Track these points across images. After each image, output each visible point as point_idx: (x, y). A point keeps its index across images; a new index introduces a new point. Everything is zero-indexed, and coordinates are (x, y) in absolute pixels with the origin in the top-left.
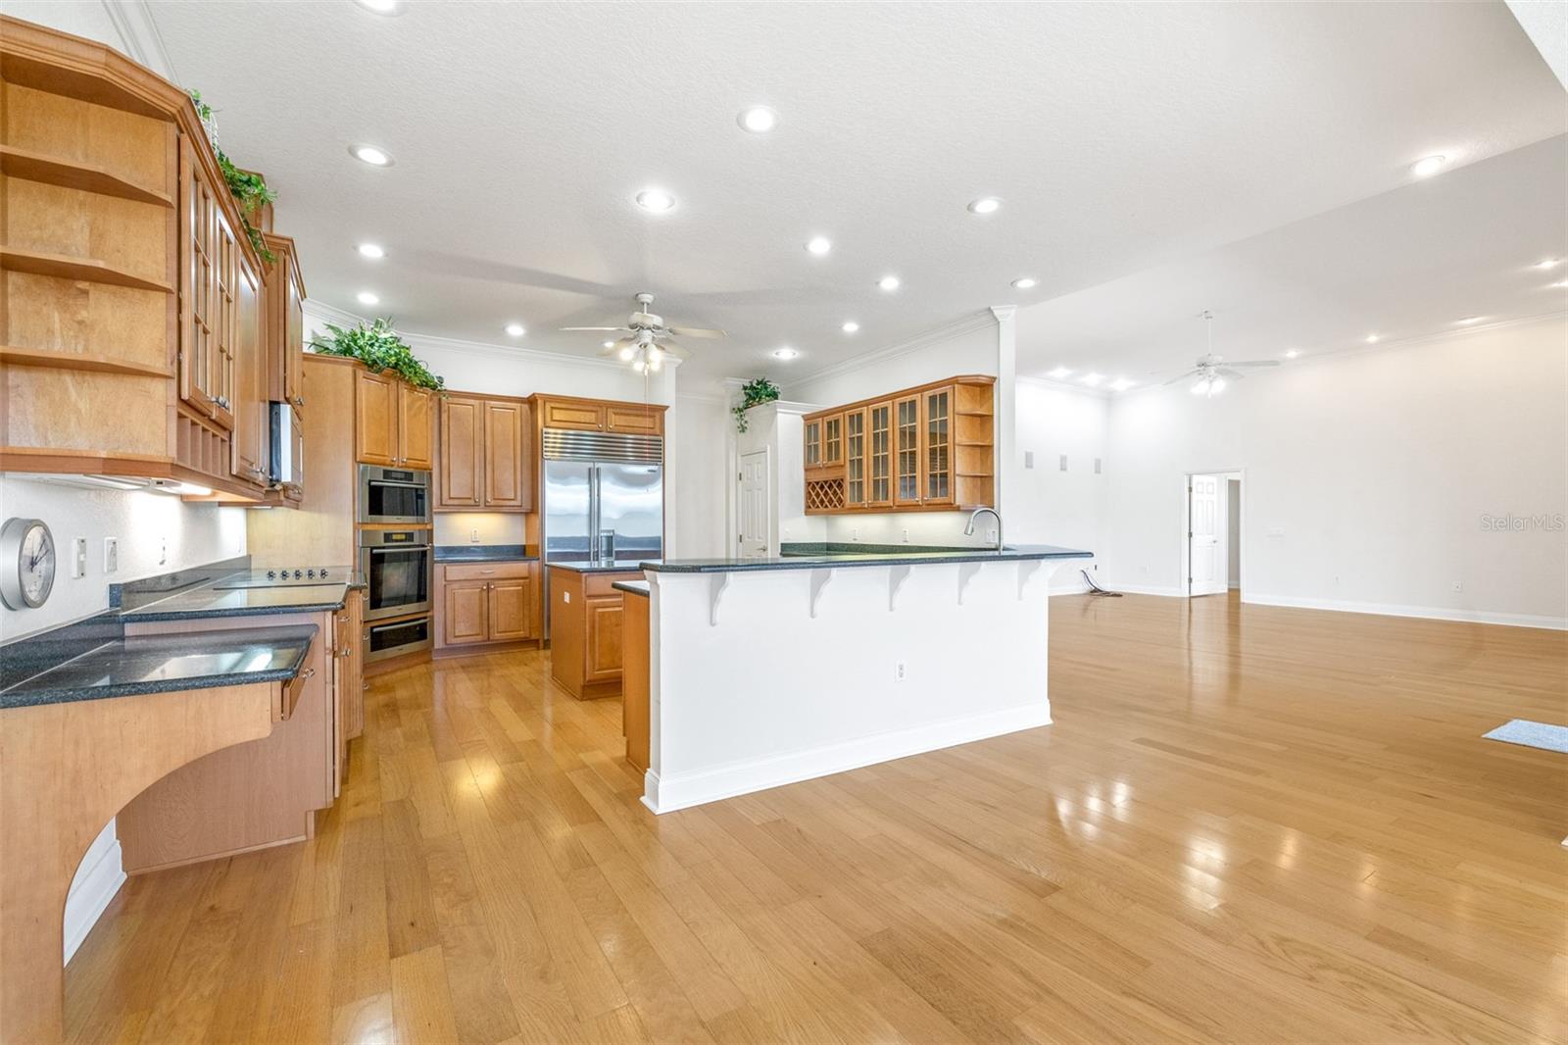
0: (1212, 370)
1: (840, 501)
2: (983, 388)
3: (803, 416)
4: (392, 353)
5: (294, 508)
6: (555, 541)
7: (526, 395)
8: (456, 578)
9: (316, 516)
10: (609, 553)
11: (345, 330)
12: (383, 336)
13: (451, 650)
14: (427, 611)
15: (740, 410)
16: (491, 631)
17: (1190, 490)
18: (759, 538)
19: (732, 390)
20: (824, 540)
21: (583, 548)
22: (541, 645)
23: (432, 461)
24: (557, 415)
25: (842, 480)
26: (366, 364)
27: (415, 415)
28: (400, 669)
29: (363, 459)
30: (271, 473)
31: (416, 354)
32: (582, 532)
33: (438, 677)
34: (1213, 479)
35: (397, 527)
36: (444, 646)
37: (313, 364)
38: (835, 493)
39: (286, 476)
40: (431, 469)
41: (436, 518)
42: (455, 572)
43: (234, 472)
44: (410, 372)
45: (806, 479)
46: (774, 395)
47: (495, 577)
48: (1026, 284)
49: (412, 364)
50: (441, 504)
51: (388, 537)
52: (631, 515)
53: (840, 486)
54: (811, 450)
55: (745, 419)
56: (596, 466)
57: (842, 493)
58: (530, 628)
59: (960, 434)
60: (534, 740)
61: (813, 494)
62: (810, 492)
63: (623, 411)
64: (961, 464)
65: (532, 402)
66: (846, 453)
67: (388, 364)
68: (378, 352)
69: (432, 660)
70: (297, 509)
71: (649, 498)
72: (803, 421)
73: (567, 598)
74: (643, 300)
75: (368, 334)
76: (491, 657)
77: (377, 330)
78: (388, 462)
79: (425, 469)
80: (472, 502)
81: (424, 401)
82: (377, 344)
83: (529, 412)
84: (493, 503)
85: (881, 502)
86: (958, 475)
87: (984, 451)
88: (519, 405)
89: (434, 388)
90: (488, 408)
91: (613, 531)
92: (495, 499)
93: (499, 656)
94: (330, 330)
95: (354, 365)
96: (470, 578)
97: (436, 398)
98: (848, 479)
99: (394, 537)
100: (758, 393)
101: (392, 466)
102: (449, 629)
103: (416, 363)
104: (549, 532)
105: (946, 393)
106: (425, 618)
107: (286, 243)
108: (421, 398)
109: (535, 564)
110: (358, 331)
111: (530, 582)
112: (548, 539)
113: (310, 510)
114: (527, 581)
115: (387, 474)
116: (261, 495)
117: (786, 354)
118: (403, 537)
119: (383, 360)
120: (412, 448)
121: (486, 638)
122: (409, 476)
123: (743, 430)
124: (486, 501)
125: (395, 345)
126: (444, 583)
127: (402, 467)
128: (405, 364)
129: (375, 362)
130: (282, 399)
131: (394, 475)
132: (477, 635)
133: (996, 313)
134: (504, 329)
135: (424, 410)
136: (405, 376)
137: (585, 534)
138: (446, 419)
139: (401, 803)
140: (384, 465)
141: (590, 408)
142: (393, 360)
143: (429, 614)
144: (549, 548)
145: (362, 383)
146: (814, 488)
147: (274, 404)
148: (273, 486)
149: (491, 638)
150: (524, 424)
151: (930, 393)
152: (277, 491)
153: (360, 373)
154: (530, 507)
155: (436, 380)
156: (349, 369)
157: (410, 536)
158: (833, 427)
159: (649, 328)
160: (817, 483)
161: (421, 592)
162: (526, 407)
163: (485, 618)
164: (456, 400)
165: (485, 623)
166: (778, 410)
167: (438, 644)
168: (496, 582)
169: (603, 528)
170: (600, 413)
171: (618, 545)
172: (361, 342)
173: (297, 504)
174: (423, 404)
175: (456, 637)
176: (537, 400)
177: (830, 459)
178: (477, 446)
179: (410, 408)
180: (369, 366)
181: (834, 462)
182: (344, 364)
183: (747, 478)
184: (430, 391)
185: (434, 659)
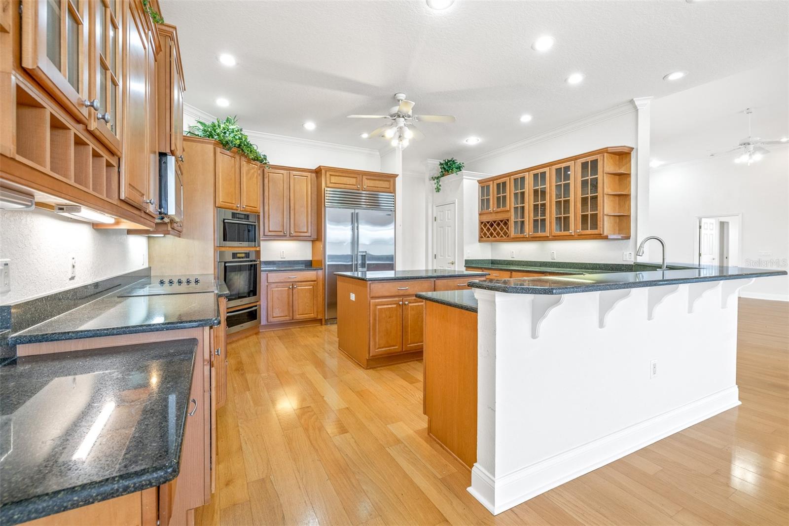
0: (751, 147)
1: (505, 234)
2: (623, 155)
3: (478, 181)
4: (237, 137)
5: (177, 236)
6: (332, 257)
7: (314, 167)
8: (274, 281)
9: (191, 241)
10: (363, 265)
11: (209, 123)
12: (231, 127)
13: (271, 325)
14: (258, 302)
15: (438, 178)
16: (294, 313)
17: (700, 227)
18: (449, 256)
19: (434, 166)
20: (490, 258)
21: (349, 262)
22: (323, 322)
23: (260, 208)
24: (334, 179)
25: (508, 220)
26: (222, 143)
27: (250, 178)
28: (242, 339)
29: (219, 205)
30: (160, 207)
31: (251, 140)
32: (348, 252)
33: (263, 342)
34: (713, 221)
35: (240, 249)
36: (267, 323)
37: (189, 143)
38: (502, 229)
39: (171, 210)
40: (259, 213)
41: (262, 243)
42: (274, 277)
43: (123, 197)
44: (248, 151)
45: (480, 220)
46: (459, 168)
47: (297, 280)
48: (676, 76)
49: (249, 146)
50: (264, 235)
51: (234, 255)
52: (377, 242)
53: (506, 224)
54: (484, 203)
55: (440, 184)
56: (356, 212)
57: (508, 229)
58: (317, 312)
59: (606, 186)
60: (347, 408)
61: (485, 230)
62: (482, 228)
63: (372, 178)
64: (607, 207)
65: (318, 172)
66: (511, 203)
67: (235, 144)
68: (229, 137)
69: (259, 332)
70: (180, 237)
71: (386, 233)
72: (478, 184)
73: (353, 297)
74: (398, 98)
75: (222, 126)
76: (295, 330)
77: (228, 124)
78: (234, 208)
79: (256, 213)
80: (282, 234)
81: (255, 170)
82: (228, 133)
83: (316, 178)
84: (294, 234)
85: (540, 234)
86: (606, 215)
87: (623, 198)
88: (310, 174)
89: (261, 161)
90: (292, 176)
91: (366, 252)
92: (296, 232)
93: (299, 329)
94: (199, 124)
95: (214, 144)
96: (282, 281)
97: (262, 169)
98: (513, 219)
99: (238, 255)
100: (449, 167)
101: (237, 210)
102: (269, 313)
103: (251, 145)
104: (328, 253)
105: (597, 160)
106: (256, 306)
107: (171, 30)
108: (254, 167)
109: (320, 272)
110: (216, 123)
111: (317, 283)
112: (328, 255)
113: (188, 238)
114: (316, 282)
115: (234, 215)
116: (152, 224)
117: (473, 141)
118: (243, 255)
119: (232, 142)
120: (248, 201)
121: (291, 318)
122: (247, 217)
123: (438, 190)
124: (290, 233)
125: (239, 133)
126: (266, 284)
127: (243, 211)
128: (245, 145)
129: (227, 143)
130: (168, 151)
131: (238, 216)
132: (286, 316)
133: (636, 103)
134: (303, 125)
135: (255, 176)
136: (245, 153)
137: (349, 253)
138: (267, 182)
139: (263, 481)
140: (232, 209)
141: (353, 176)
142: (238, 142)
143: (258, 303)
144: (328, 261)
145: (219, 156)
146: (485, 225)
147: (162, 155)
148: (162, 218)
149: (294, 318)
150: (312, 186)
151: (583, 160)
152: (166, 224)
153: (218, 150)
154: (316, 237)
155: (262, 157)
156: (211, 147)
157: (247, 255)
158: (502, 187)
159: (403, 117)
160: (488, 222)
161: (253, 291)
162: (314, 175)
163: (291, 306)
164: (273, 171)
165: (291, 309)
166: (464, 177)
167: (263, 322)
168: (297, 284)
169: (360, 250)
170: (358, 178)
171: (369, 260)
172: (218, 131)
173: (179, 234)
174: (255, 171)
175: (273, 317)
176: (321, 170)
177: (498, 206)
178: (285, 199)
179: (247, 174)
180: (223, 145)
181: (501, 209)
182: (208, 143)
183: (441, 220)
184: (258, 163)
185: (260, 331)
